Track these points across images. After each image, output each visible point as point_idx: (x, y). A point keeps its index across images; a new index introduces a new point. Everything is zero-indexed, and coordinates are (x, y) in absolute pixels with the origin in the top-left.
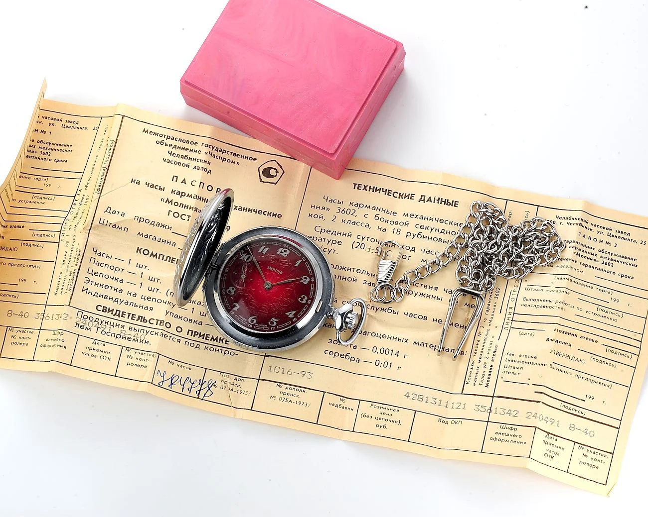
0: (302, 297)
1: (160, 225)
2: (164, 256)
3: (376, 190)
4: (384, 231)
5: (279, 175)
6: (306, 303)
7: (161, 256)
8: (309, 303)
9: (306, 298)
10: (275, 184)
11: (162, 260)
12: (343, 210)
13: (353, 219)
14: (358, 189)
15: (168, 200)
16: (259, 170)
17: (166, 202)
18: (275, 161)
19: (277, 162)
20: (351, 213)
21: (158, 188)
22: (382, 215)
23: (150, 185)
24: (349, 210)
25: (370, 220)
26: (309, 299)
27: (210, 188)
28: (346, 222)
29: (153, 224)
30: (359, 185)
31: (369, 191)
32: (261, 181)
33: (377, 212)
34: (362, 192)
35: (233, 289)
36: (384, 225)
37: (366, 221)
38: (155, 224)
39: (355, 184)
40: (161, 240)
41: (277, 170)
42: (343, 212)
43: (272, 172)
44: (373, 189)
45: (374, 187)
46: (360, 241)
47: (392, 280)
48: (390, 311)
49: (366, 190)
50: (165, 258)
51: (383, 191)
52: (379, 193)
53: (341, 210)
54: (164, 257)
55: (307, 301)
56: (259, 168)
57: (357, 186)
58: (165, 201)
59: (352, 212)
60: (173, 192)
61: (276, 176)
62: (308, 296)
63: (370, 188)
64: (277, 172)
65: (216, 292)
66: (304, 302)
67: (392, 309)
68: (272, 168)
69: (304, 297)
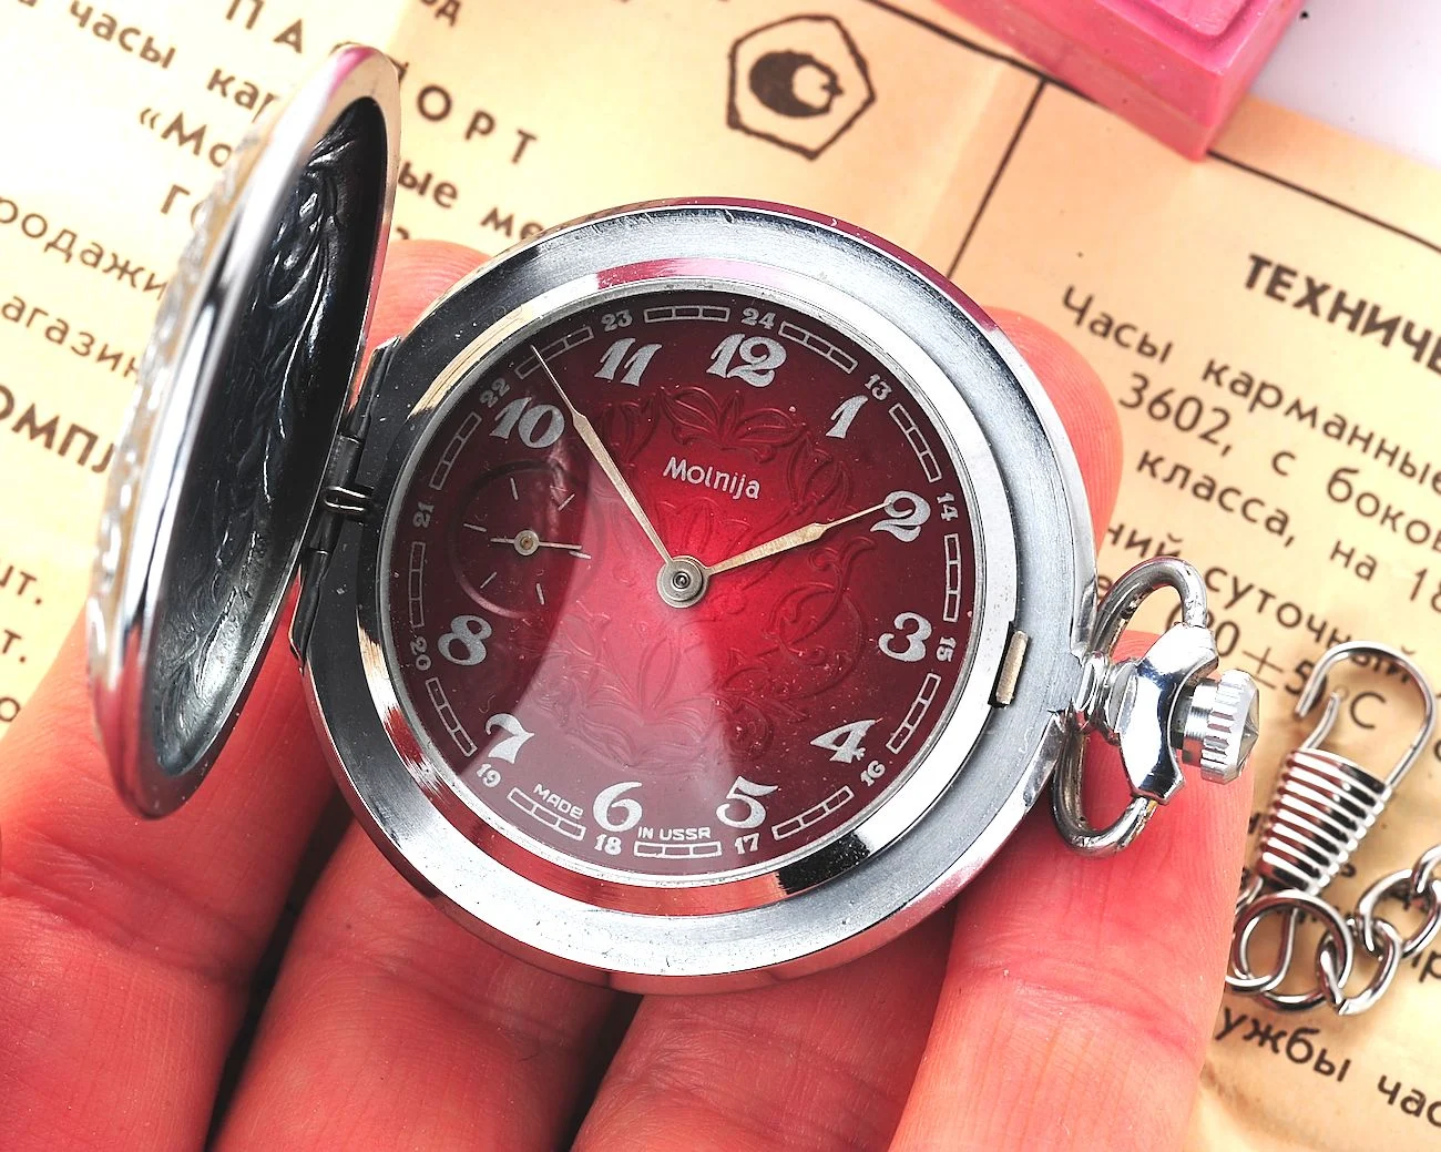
0: (899, 622)
1: (106, 261)
2: (92, 439)
3: (1369, 321)
4: (1364, 571)
5: (843, 107)
6: (930, 661)
7: (80, 441)
8: (944, 655)
9: (925, 629)
10: (811, 155)
11: (82, 461)
12: (1159, 400)
13: (1203, 459)
14: (1271, 292)
15: (177, 124)
16: (733, 57)
17: (166, 135)
18: (837, 23)
19: (846, 36)
20: (1203, 426)
21: (137, 43)
22: (1375, 476)
23: (95, 18)
24: (1191, 408)
25: (1302, 492)
26: (940, 630)
27: (434, 103)
28: (1164, 470)
29: (62, 244)
30: (1280, 270)
31: (1332, 318)
32: (734, 120)
33: (1350, 455)
34: (1286, 317)
35: (474, 628)
36: (1368, 537)
37: (1277, 495)
38: (76, 251)
39: (1259, 263)
40: (96, 350)
41: (833, 77)
42: (1159, 410)
43: (807, 85)
44: (1356, 315)
45: (1362, 305)
46: (1217, 603)
47: (1349, 871)
48: (1299, 1050)
49: (1315, 311)
50: (96, 457)
51: (1407, 337)
52: (1386, 342)
53: (1149, 395)
54: (89, 447)
55: (931, 644)
56: (738, 43)
57: (1266, 275)
58: (162, 124)
59: (1209, 420)
60: (218, 81)
61: (825, 109)
62: (935, 620)
63: (1338, 306)
64: (834, 89)
65: (375, 637)
66: (915, 652)
67: (1318, 1043)
68: (807, 60)
69: (912, 626)
